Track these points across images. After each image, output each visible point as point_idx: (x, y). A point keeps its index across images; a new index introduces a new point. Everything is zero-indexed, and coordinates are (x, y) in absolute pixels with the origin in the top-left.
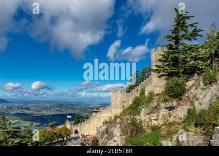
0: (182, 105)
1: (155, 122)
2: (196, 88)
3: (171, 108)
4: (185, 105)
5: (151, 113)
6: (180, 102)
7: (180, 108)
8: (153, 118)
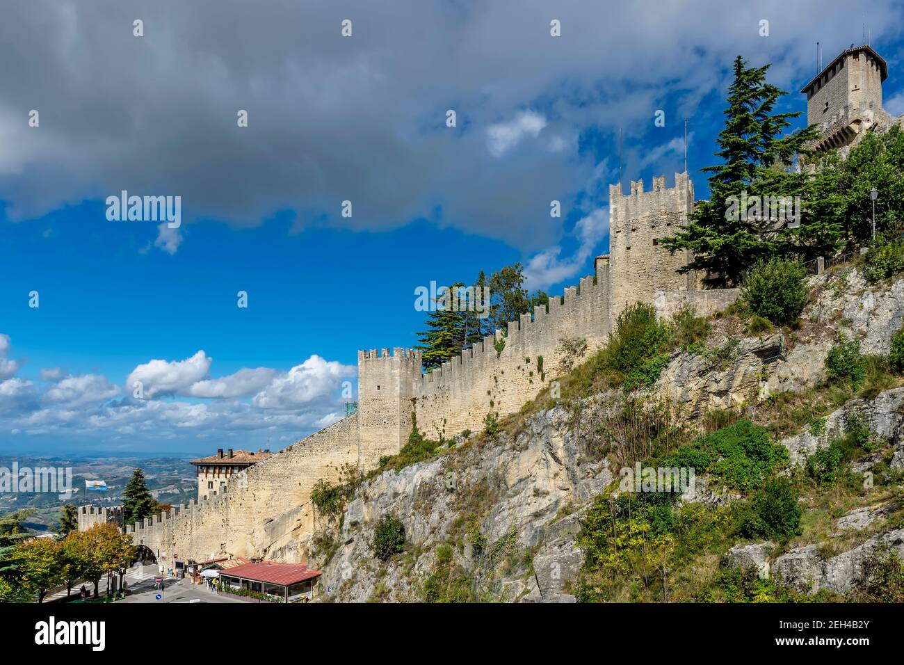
0: (804, 343)
1: (717, 400)
2: (836, 295)
3: (770, 355)
4: (813, 342)
5: (712, 368)
6: (798, 333)
7: (799, 351)
8: (714, 387)
